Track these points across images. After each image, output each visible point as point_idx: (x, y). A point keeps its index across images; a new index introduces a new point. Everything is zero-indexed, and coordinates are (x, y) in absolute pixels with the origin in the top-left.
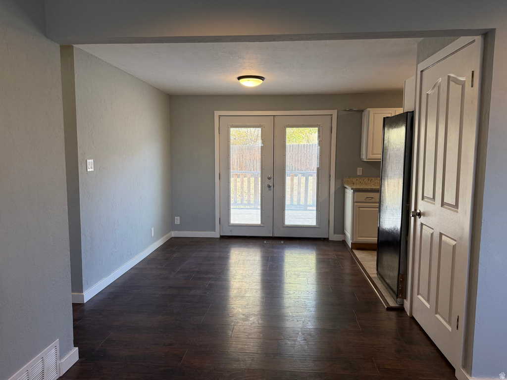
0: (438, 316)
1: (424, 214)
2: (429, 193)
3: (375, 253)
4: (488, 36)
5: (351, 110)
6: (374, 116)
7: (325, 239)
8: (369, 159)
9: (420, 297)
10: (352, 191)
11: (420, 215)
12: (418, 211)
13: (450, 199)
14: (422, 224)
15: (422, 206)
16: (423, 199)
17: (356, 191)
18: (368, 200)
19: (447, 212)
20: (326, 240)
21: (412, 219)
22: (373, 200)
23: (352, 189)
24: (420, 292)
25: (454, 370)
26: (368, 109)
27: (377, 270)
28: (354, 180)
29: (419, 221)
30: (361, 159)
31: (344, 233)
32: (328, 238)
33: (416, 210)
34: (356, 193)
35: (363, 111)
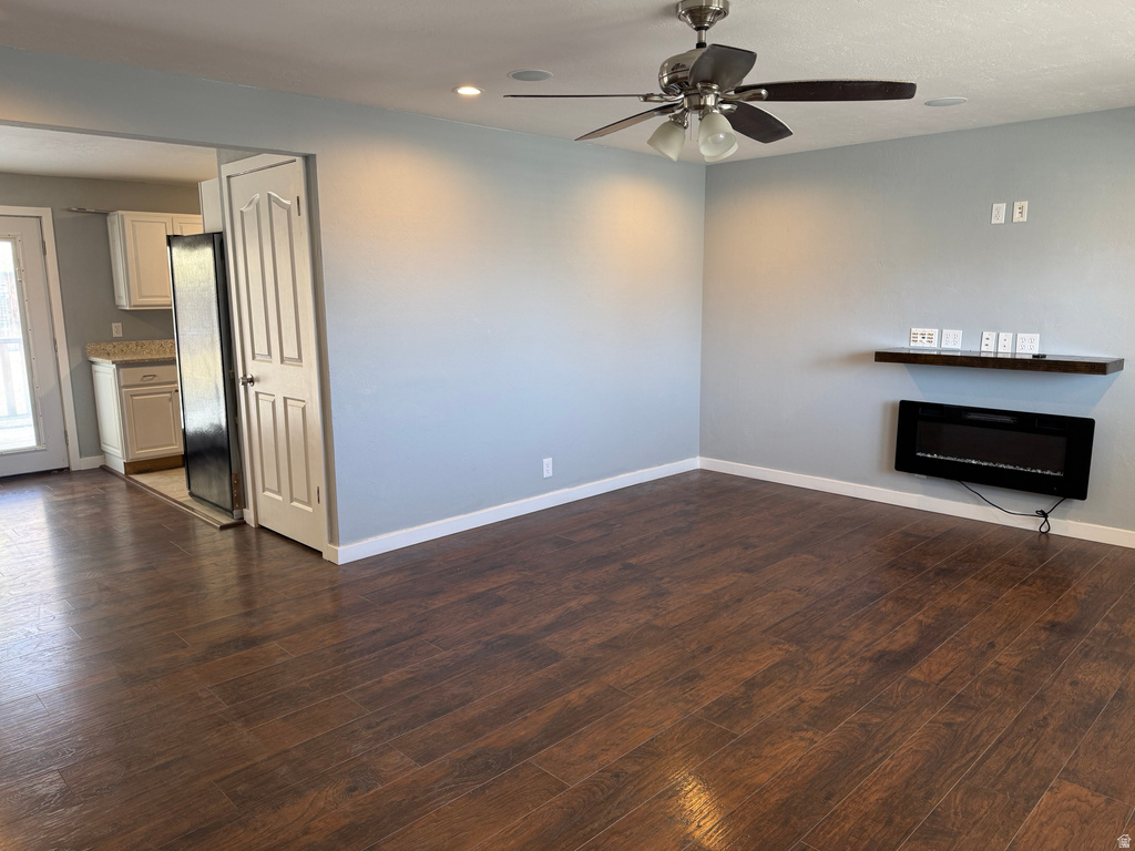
0: (295, 504)
1: (258, 381)
2: (261, 348)
3: (183, 470)
4: (309, 160)
5: (81, 210)
6: (133, 226)
7: (61, 471)
8: (135, 306)
9: (267, 493)
10: (114, 366)
11: (252, 381)
12: (249, 376)
13: (290, 352)
14: (257, 393)
15: (253, 369)
16: (254, 358)
17: (120, 365)
18: (148, 381)
19: (289, 369)
20: (64, 472)
21: (242, 388)
22: (155, 380)
23: (113, 363)
24: (267, 486)
25: (319, 553)
26: (120, 212)
27: (189, 488)
28: (109, 347)
29: (252, 389)
30: (117, 306)
31: (102, 452)
32: (68, 468)
33: (245, 375)
34: (122, 370)
35: (106, 214)
